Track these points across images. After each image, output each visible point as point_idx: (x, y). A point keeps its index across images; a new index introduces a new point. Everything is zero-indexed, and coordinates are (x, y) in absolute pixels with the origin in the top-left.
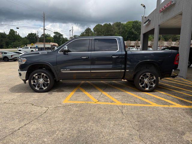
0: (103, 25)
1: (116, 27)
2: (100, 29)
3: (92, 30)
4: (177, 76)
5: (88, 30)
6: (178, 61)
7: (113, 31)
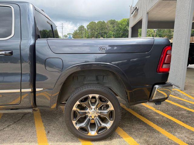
0: (97, 23)
1: (110, 24)
2: (94, 26)
3: (86, 27)
4: (166, 98)
5: (81, 28)
6: (169, 63)
7: (107, 29)
